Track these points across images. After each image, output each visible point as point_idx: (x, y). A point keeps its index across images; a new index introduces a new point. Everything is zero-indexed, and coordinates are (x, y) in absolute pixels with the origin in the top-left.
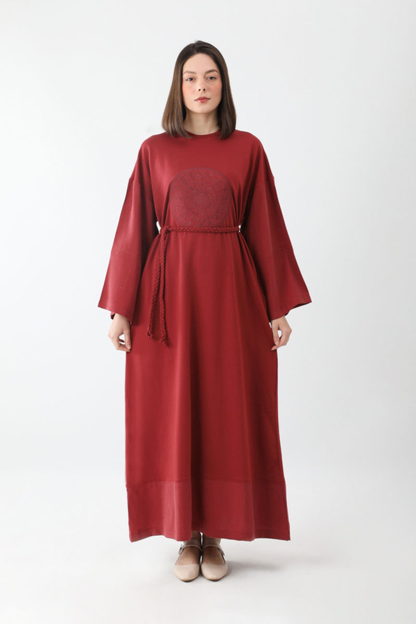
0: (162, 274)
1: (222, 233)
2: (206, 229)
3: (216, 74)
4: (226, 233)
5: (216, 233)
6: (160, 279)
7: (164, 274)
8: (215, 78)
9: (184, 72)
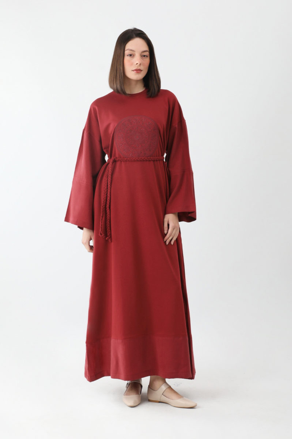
0: (109, 191)
1: (154, 161)
2: (143, 158)
3: (147, 53)
4: (157, 160)
5: (150, 161)
6: (107, 194)
7: (110, 191)
8: (147, 56)
9: (126, 49)
